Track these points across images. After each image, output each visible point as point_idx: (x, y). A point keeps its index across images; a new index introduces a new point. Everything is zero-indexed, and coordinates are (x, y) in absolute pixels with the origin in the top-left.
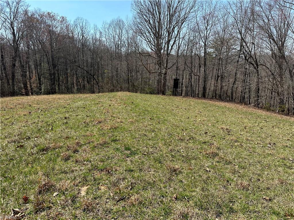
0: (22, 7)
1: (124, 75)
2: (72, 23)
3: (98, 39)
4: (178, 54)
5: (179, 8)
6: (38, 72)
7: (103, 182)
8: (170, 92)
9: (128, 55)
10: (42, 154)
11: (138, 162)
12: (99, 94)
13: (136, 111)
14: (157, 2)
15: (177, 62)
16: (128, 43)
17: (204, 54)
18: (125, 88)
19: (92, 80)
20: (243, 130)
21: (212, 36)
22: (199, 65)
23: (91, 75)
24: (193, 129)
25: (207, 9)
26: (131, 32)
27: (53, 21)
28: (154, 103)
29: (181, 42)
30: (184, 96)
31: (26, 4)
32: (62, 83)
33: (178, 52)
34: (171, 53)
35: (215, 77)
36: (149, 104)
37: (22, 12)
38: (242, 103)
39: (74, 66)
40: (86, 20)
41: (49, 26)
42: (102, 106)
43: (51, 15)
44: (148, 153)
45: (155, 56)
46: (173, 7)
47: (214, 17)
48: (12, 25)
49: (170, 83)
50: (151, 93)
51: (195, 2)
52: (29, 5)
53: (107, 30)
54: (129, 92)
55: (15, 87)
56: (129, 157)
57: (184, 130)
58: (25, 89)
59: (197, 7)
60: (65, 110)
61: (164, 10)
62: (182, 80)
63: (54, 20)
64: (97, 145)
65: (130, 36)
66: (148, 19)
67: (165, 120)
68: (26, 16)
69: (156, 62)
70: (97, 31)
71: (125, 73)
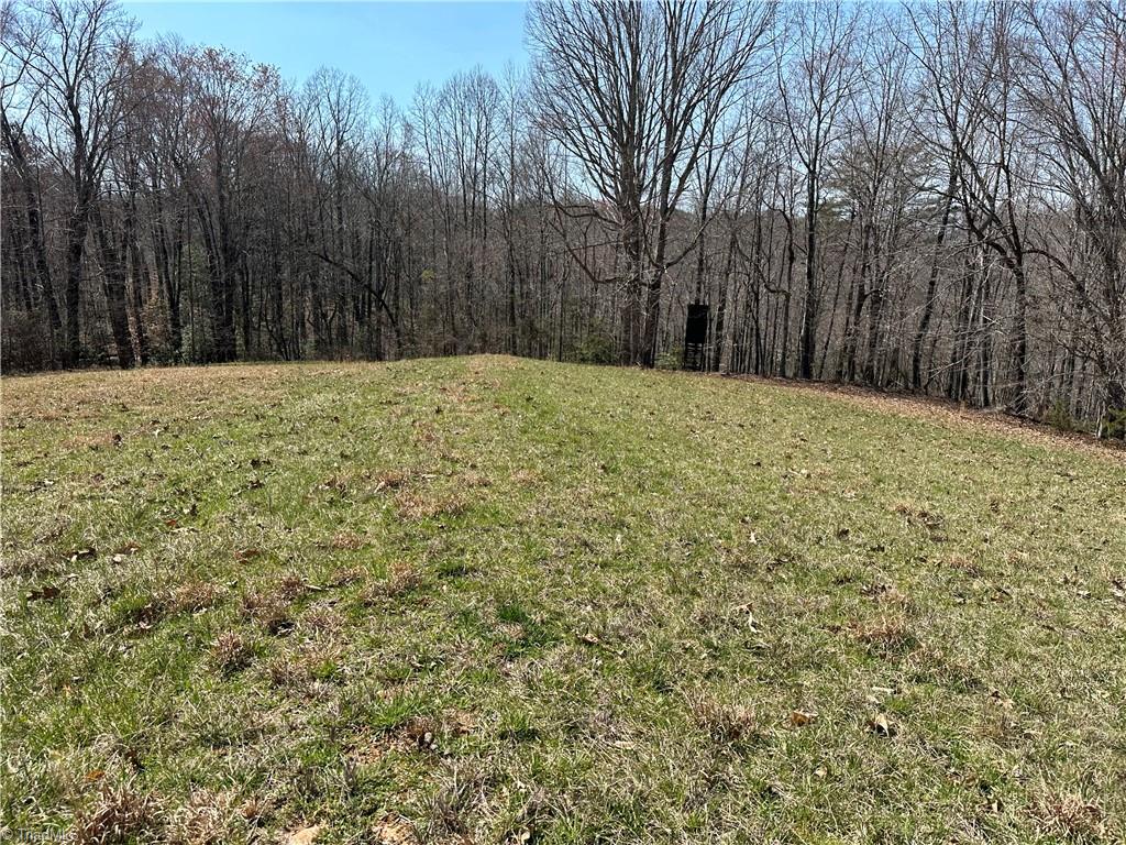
0: (111, 31)
1: (495, 291)
2: (300, 89)
3: (396, 152)
4: (705, 209)
5: (710, 30)
6: (167, 278)
7: (396, 798)
8: (673, 354)
9: (510, 212)
10: (130, 636)
11: (559, 684)
12: (398, 363)
13: (543, 433)
14: (627, 6)
15: (702, 242)
16: (513, 166)
17: (805, 209)
18: (498, 339)
19: (373, 309)
20: (989, 516)
21: (838, 138)
22: (787, 253)
23: (371, 291)
24: (785, 517)
25: (821, 34)
26: (524, 124)
27: (227, 85)
28: (614, 400)
29: (716, 165)
30: (728, 374)
31: (124, 18)
32: (261, 320)
33: (705, 202)
34: (677, 207)
35: (850, 298)
36: (593, 404)
37: (108, 50)
38: (956, 400)
39: (307, 255)
40: (352, 79)
41: (214, 102)
42: (409, 412)
43: (221, 60)
44: (604, 634)
45: (618, 217)
46: (688, 25)
47: (848, 65)
48: (69, 97)
49: (674, 323)
50: (598, 360)
51: (772, 7)
52: (138, 21)
53: (431, 118)
54: (515, 354)
55: (81, 335)
56: (517, 655)
57: (747, 518)
58: (120, 343)
59: (780, 27)
60: (257, 427)
61: (654, 40)
62: (721, 309)
63: (232, 78)
64: (376, 594)
65: (522, 138)
66: (590, 73)
67: (663, 475)
68: (126, 64)
69: (621, 238)
70: (393, 120)
71: (498, 282)
